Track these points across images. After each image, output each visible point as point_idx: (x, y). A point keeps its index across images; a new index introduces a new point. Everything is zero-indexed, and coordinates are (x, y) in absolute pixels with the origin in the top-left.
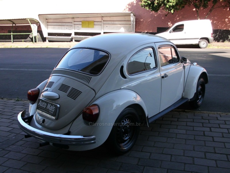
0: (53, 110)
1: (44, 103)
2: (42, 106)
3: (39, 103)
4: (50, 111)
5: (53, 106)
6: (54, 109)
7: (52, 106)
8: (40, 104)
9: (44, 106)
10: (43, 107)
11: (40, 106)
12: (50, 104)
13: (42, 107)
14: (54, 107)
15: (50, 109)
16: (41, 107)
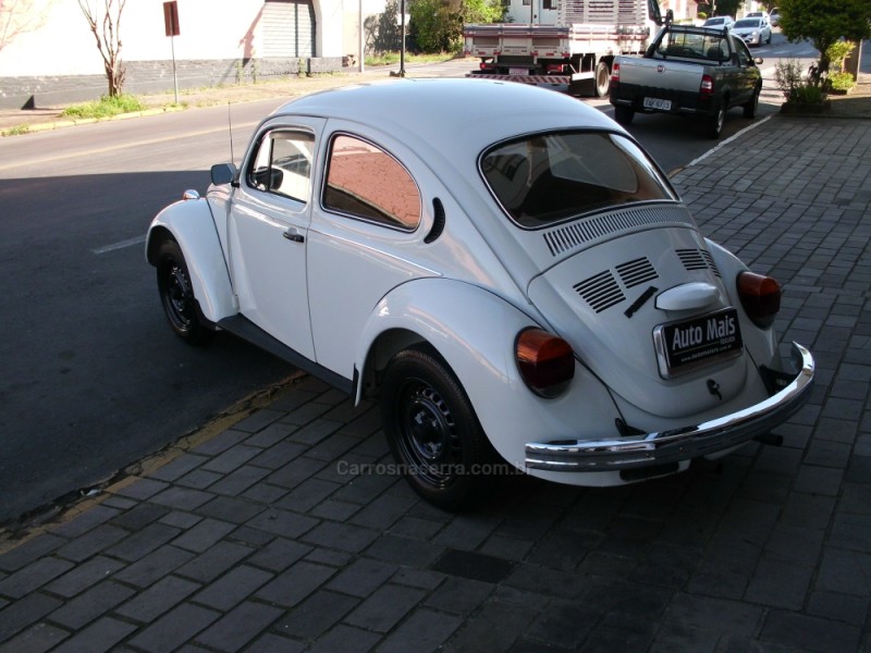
0: (730, 329)
1: (692, 330)
2: (687, 344)
3: (675, 342)
4: (723, 342)
5: (724, 319)
6: (733, 326)
7: (721, 322)
8: (678, 341)
9: (694, 339)
10: (696, 345)
11: (683, 349)
12: (714, 320)
13: (691, 346)
14: (732, 320)
15: (721, 335)
16: (687, 348)
